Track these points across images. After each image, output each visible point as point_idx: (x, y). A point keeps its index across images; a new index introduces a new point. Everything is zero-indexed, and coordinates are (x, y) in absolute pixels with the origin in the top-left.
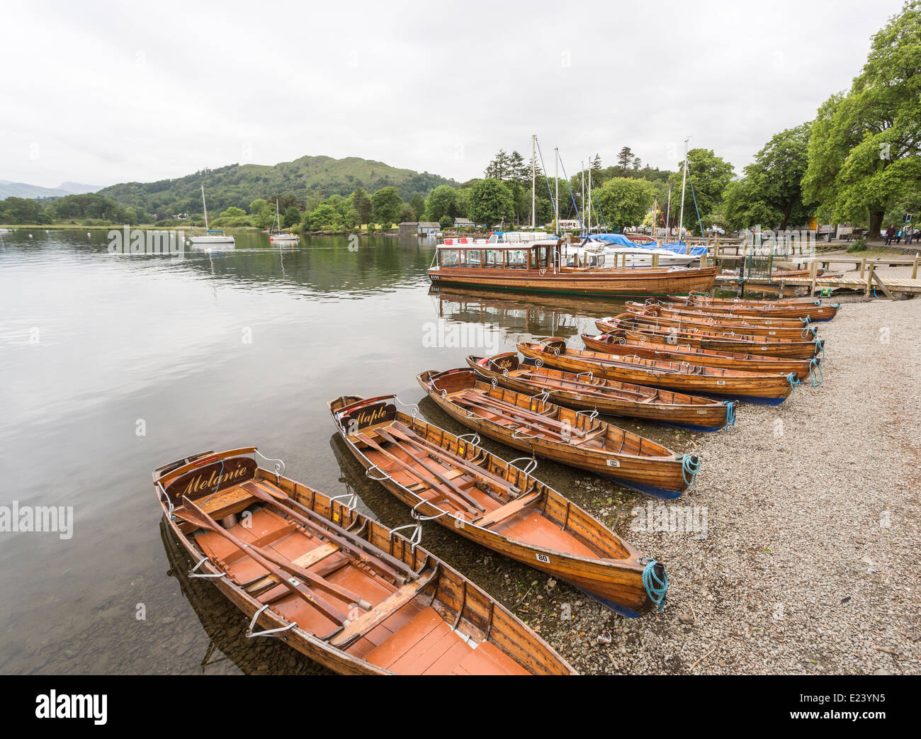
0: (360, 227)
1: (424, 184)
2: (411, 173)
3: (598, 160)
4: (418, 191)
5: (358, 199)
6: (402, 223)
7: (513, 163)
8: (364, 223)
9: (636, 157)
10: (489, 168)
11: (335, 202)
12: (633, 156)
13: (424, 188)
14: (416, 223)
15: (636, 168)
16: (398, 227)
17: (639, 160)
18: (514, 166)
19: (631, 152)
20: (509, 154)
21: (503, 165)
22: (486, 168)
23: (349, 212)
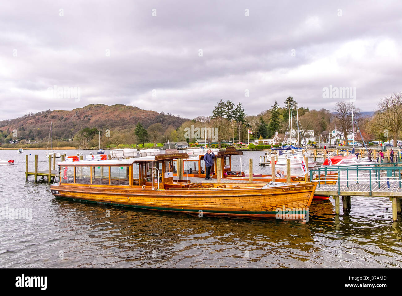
5: (139, 130)
7: (228, 108)
10: (215, 111)
14: (175, 143)
18: (228, 109)
19: (293, 100)
20: (225, 103)
21: (222, 109)
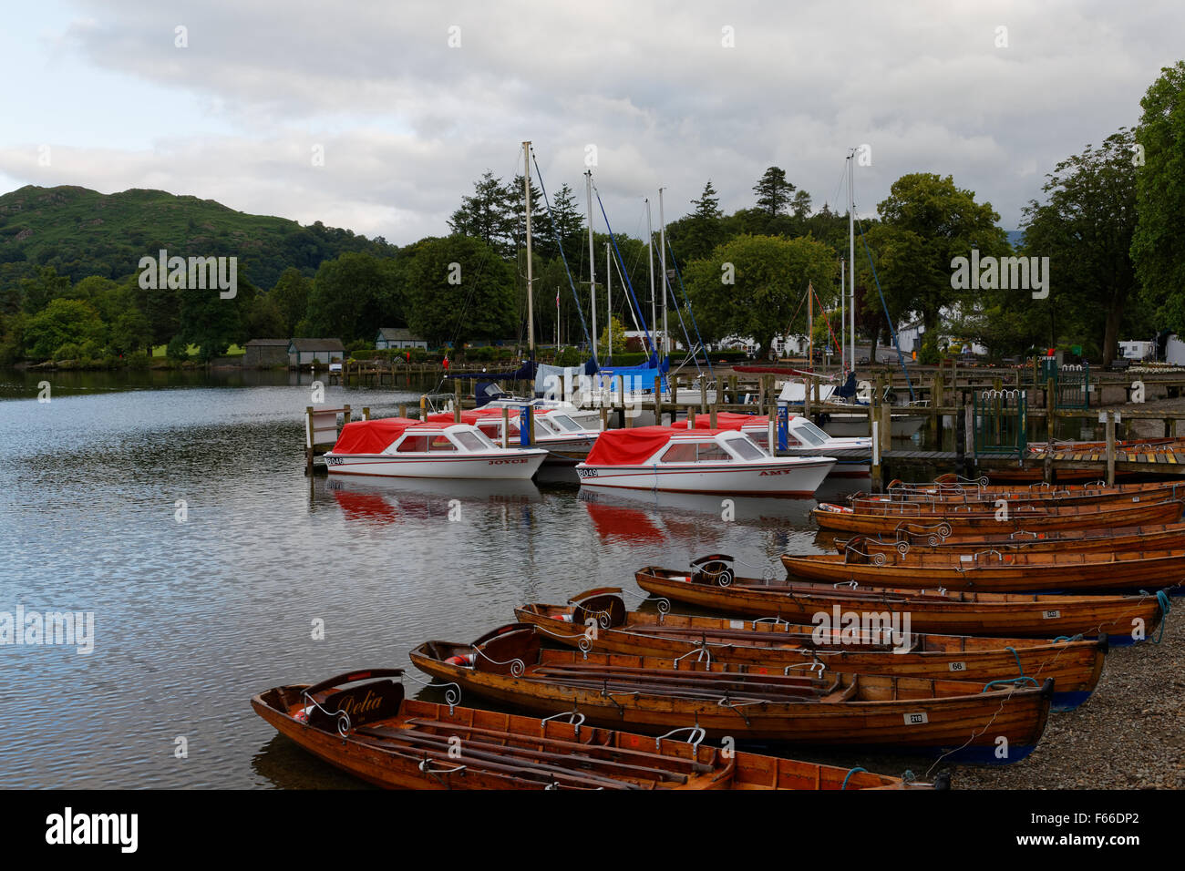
0: (150, 351)
1: (314, 249)
2: (284, 226)
3: (711, 197)
4: (298, 266)
6: (254, 342)
7: (515, 203)
8: (158, 344)
9: (798, 190)
10: (460, 215)
11: (93, 292)
12: (791, 188)
13: (314, 261)
14: (286, 342)
15: (799, 214)
16: (243, 351)
17: (807, 196)
18: (519, 210)
19: (786, 179)
20: (506, 182)
21: (493, 207)
22: (452, 214)
23: (123, 317)
